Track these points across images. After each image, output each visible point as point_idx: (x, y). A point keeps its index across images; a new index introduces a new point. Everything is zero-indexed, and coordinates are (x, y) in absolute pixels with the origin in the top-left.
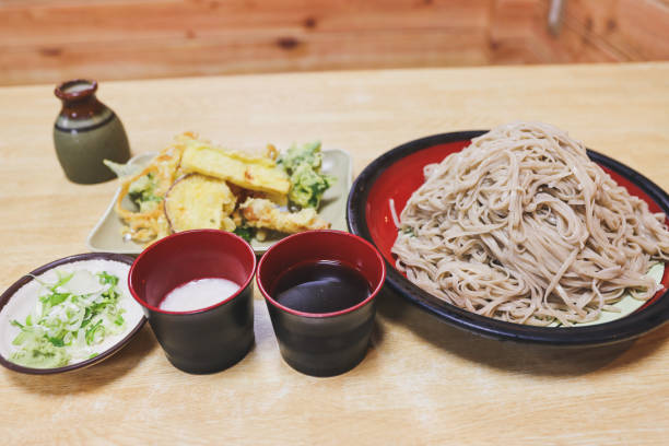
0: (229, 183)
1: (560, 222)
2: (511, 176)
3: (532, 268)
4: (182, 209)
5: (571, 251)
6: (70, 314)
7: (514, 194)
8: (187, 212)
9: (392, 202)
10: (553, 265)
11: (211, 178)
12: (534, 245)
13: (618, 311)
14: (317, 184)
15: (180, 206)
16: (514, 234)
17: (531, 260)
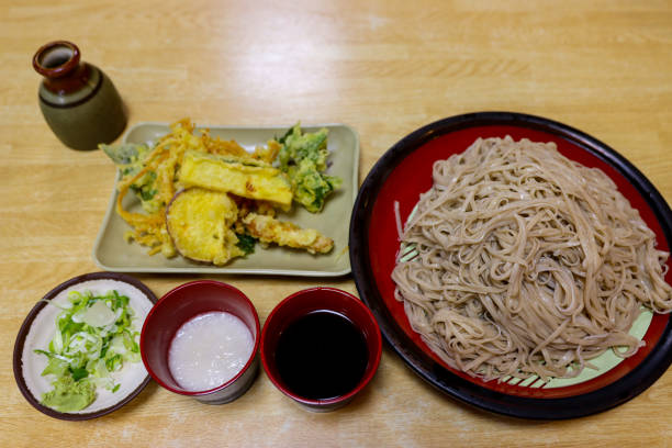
0: (230, 195)
1: (558, 290)
2: (517, 248)
3: (523, 333)
4: (185, 226)
5: (563, 320)
6: (89, 346)
7: (516, 266)
8: (190, 228)
9: (397, 205)
10: (543, 331)
11: (212, 191)
12: (529, 314)
13: (596, 369)
14: (321, 188)
15: (182, 223)
16: (510, 302)
17: (522, 325)
